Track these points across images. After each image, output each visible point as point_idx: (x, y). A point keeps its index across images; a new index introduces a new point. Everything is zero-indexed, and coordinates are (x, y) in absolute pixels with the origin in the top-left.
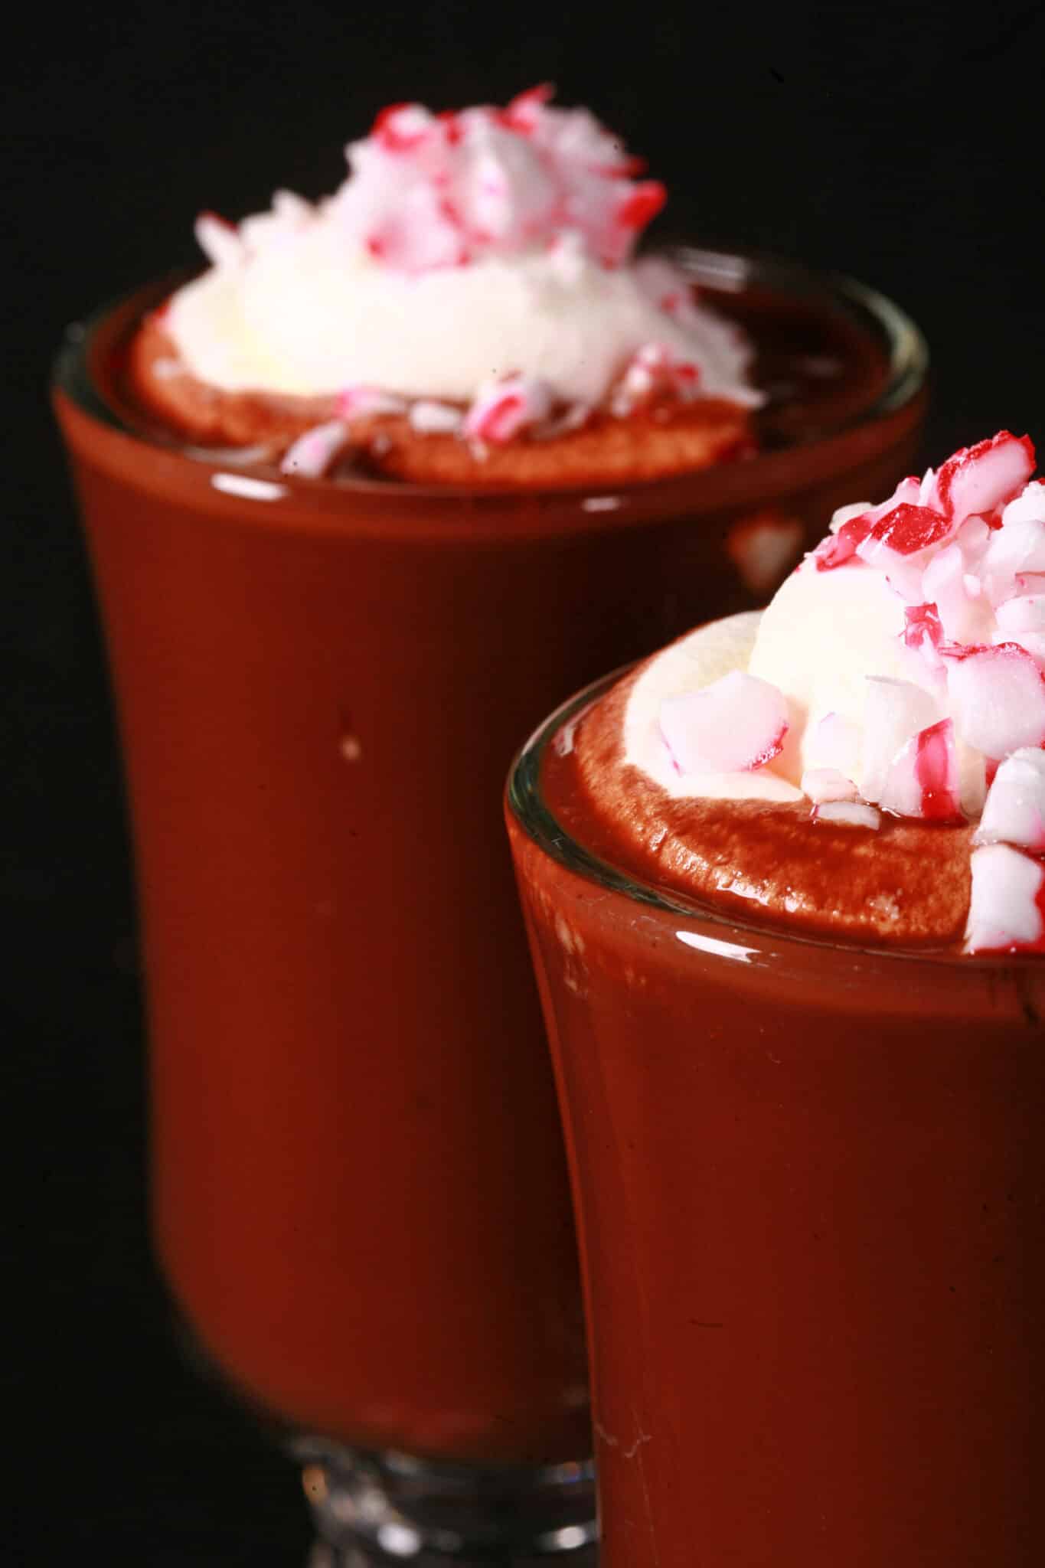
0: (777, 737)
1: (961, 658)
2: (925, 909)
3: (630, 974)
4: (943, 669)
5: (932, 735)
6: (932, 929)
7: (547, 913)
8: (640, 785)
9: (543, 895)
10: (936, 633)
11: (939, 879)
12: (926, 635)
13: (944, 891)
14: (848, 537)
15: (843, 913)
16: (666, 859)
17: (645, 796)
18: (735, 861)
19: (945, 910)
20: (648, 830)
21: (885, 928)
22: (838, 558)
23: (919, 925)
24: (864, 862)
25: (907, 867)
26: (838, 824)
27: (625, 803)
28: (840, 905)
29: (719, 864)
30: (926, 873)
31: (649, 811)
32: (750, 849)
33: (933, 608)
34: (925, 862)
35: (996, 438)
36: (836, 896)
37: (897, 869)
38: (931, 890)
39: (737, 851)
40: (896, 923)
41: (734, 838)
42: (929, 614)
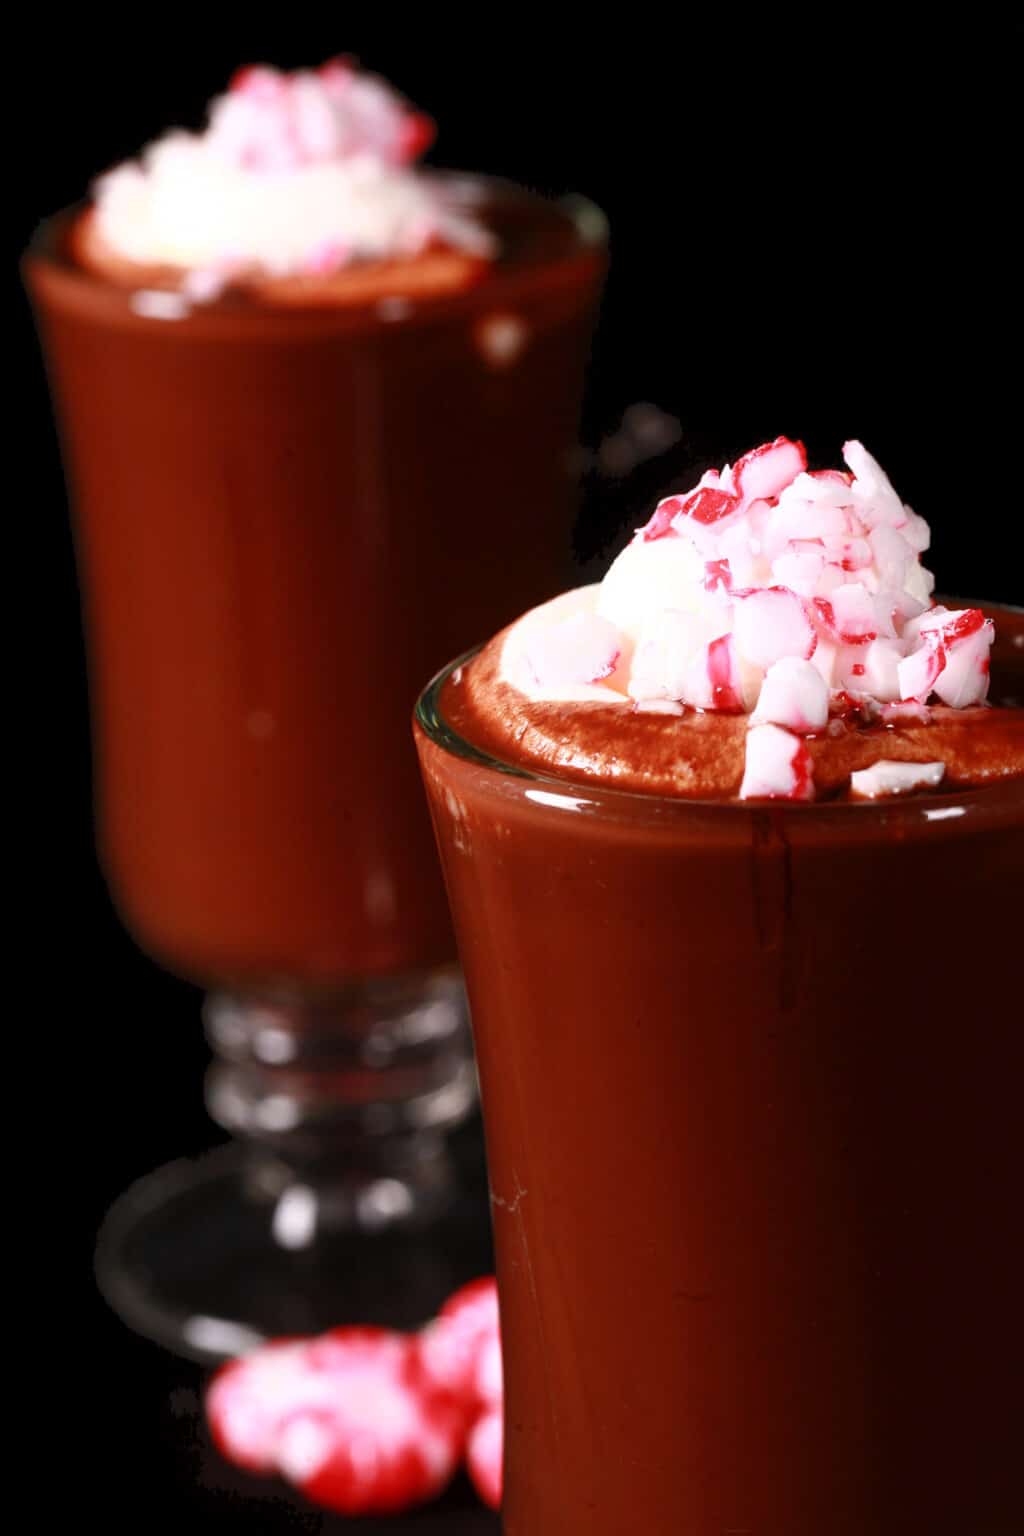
0: (612, 660)
1: (744, 597)
2: (713, 770)
3: (499, 828)
4: (731, 607)
5: (718, 645)
6: (717, 785)
7: (440, 791)
8: (510, 694)
9: (437, 779)
10: (727, 581)
11: (723, 749)
12: (720, 582)
13: (727, 758)
14: (665, 514)
15: (653, 774)
16: (526, 744)
17: (513, 701)
18: (576, 741)
19: (727, 771)
20: (515, 724)
21: (683, 785)
22: (659, 531)
23: (708, 782)
24: (669, 738)
25: (701, 741)
26: (653, 713)
27: (498, 707)
28: (650, 768)
29: (563, 744)
30: (715, 744)
31: (516, 711)
32: (587, 733)
33: (725, 562)
34: (713, 737)
35: (777, 442)
36: (648, 762)
37: (694, 742)
38: (718, 756)
39: (578, 734)
40: (691, 780)
41: (576, 726)
42: (722, 567)
